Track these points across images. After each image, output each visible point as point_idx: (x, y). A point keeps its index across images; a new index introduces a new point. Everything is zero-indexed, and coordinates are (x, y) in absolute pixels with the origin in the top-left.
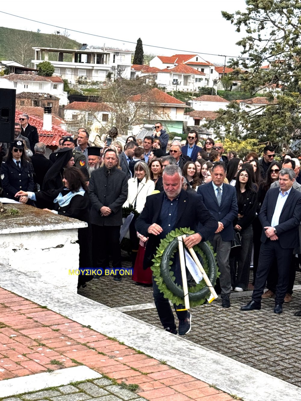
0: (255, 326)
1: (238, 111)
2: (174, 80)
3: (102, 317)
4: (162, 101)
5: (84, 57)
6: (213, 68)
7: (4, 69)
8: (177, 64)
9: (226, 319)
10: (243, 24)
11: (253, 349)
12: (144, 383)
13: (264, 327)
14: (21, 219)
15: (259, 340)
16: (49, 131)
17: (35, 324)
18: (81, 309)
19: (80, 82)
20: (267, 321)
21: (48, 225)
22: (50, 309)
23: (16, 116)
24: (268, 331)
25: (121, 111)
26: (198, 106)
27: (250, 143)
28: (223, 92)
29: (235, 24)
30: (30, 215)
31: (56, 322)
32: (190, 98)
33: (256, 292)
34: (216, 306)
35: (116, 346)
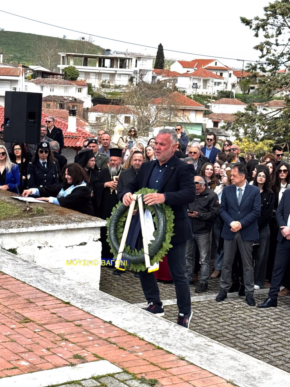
0: (271, 323)
1: (256, 113)
2: (194, 84)
3: (123, 313)
4: (182, 104)
5: (107, 62)
6: (231, 72)
7: (31, 74)
8: (196, 69)
9: (243, 315)
10: (261, 30)
11: (269, 345)
12: (163, 377)
13: (281, 325)
14: (46, 218)
15: (275, 336)
16: (73, 132)
17: (59, 319)
18: (103, 305)
19: (103, 86)
20: (283, 318)
21: (72, 224)
22: (73, 305)
23: (42, 118)
24: (284, 328)
25: (143, 114)
26: (217, 108)
27: (267, 144)
28: (241, 96)
29: (253, 30)
30: (55, 213)
31: (79, 317)
32: (209, 102)
33: (272, 290)
34: (233, 303)
35: (136, 342)
